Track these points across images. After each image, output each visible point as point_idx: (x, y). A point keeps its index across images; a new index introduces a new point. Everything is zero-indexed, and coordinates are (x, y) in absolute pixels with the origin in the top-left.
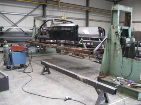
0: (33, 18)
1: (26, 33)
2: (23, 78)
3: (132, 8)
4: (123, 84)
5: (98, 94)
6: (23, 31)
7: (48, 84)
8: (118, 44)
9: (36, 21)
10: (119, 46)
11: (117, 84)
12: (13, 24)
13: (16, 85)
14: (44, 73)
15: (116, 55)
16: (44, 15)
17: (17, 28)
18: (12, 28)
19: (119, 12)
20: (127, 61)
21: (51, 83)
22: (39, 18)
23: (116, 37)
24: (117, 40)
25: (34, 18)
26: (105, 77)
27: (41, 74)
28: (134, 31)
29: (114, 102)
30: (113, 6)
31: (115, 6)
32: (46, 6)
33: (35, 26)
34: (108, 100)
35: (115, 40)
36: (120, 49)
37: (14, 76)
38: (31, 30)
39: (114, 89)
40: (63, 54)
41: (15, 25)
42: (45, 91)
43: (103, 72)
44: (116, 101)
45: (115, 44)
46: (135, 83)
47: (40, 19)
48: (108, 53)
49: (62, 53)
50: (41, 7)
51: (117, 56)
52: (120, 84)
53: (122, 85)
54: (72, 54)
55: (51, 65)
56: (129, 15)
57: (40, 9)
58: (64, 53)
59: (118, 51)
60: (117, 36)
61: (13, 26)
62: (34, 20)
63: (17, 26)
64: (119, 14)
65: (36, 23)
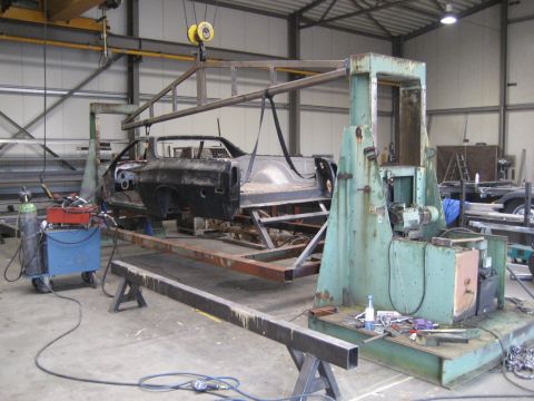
0: (88, 106)
1: (64, 163)
2: (42, 327)
3: (424, 64)
4: (394, 332)
5: (299, 369)
6: (55, 155)
7: (132, 343)
8: (376, 194)
9: (97, 116)
10: (380, 198)
11: (371, 333)
12: (17, 130)
13: (12, 351)
14: (122, 306)
15: (370, 231)
16: (131, 94)
17: (29, 146)
18: (12, 145)
19: (374, 80)
20: (407, 250)
21: (144, 340)
22: (108, 105)
23: (369, 167)
24: (372, 178)
25: (91, 105)
26: (335, 311)
27: (109, 311)
28: (466, 144)
29: (359, 395)
30: (356, 59)
31: (362, 57)
32: (139, 59)
33: (94, 133)
34: (334, 388)
35: (366, 178)
36: (383, 208)
37: (9, 319)
38: (83, 149)
39: (348, 346)
40: (200, 237)
41: (23, 132)
42: (118, 367)
43: (327, 292)
44: (365, 393)
45: (367, 190)
46: (436, 328)
47: (111, 108)
48: (346, 224)
49: (199, 232)
50: (120, 66)
51: (375, 235)
52: (385, 331)
53: (390, 335)
54: (233, 235)
55: (145, 274)
56: (413, 88)
57: (116, 72)
58: (205, 232)
59: (375, 216)
60: (372, 163)
61: (15, 137)
62: (93, 115)
63: (32, 138)
64: (374, 88)
65: (98, 123)
